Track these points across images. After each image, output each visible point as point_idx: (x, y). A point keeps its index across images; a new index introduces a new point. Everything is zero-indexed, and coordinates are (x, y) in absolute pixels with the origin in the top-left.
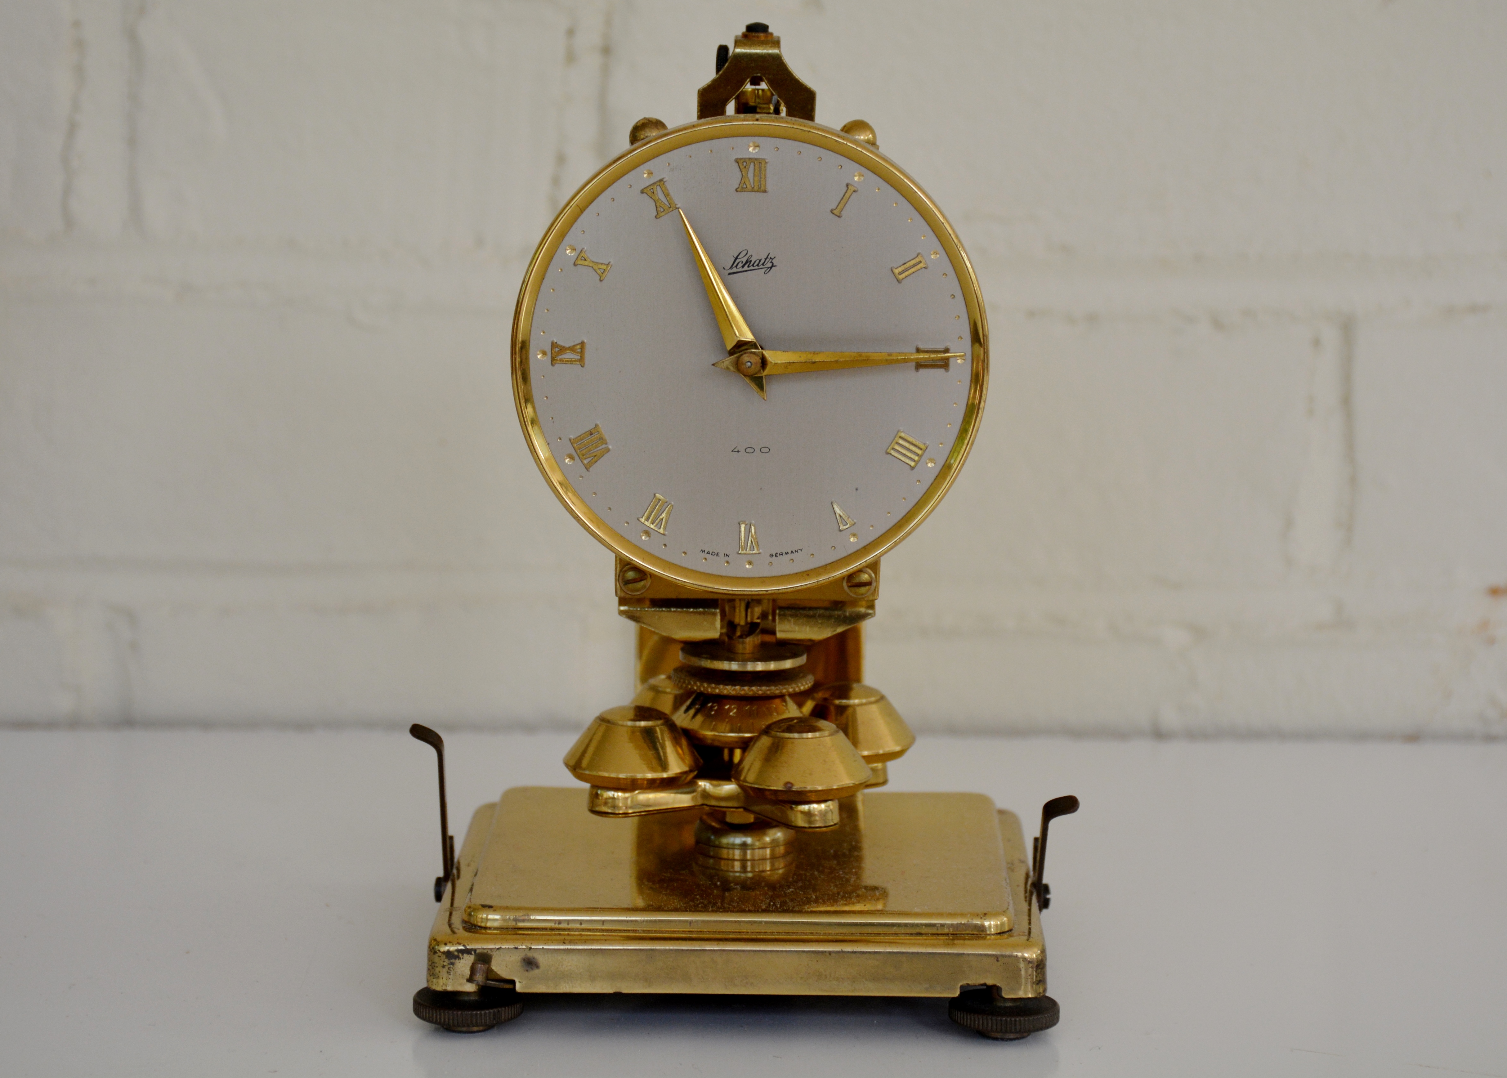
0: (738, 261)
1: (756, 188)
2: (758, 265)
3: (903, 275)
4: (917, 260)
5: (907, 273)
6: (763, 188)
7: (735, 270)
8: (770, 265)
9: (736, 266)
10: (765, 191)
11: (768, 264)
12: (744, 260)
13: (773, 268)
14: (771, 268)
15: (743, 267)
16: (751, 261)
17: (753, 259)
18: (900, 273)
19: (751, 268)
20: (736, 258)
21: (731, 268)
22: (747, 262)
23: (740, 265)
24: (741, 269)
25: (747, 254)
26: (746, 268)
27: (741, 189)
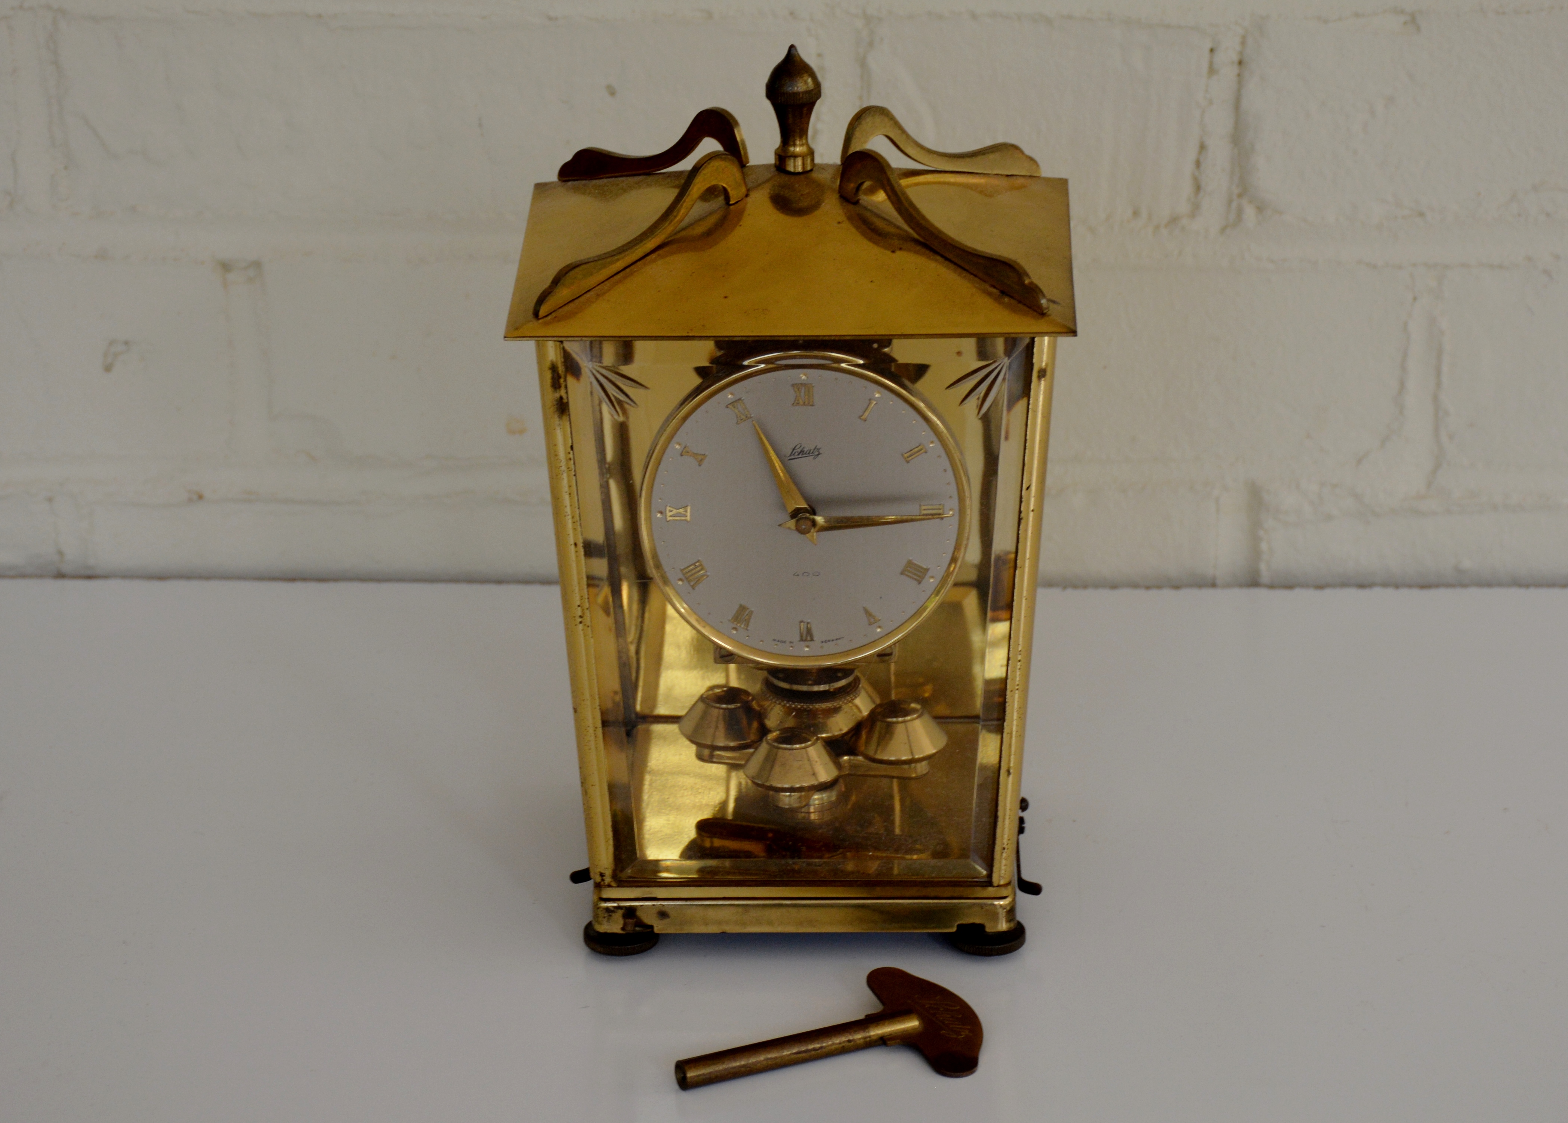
0: (795, 451)
1: (806, 403)
2: (809, 453)
3: (910, 458)
4: (920, 448)
5: (913, 457)
6: (811, 403)
7: (792, 457)
8: (817, 453)
9: (794, 454)
10: (812, 405)
11: (816, 453)
12: (799, 450)
13: (820, 455)
14: (818, 455)
15: (799, 454)
16: (804, 451)
17: (806, 450)
18: (908, 457)
19: (804, 455)
20: (794, 449)
21: (790, 455)
22: (801, 452)
23: (796, 454)
24: (796, 457)
25: (800, 447)
26: (800, 456)
27: (796, 403)
